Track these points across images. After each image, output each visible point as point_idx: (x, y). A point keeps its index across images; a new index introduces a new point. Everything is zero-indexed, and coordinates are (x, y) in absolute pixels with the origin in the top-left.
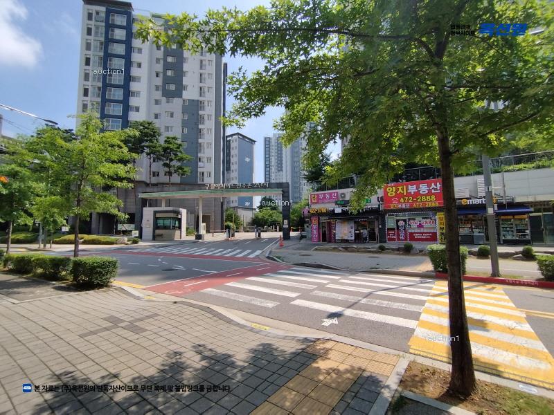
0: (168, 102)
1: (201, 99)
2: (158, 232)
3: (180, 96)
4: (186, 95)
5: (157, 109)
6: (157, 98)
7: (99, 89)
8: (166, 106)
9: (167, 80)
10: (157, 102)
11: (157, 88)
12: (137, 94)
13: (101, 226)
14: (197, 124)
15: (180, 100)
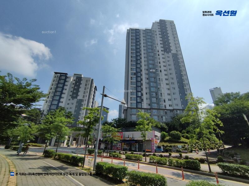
0: (72, 100)
1: (83, 99)
2: (56, 143)
3: (77, 98)
4: (78, 98)
5: (69, 102)
6: (70, 98)
7: (52, 96)
8: (72, 101)
9: (73, 93)
10: (69, 100)
11: (70, 95)
12: (63, 98)
13: (41, 141)
14: (80, 107)
15: (77, 99)
